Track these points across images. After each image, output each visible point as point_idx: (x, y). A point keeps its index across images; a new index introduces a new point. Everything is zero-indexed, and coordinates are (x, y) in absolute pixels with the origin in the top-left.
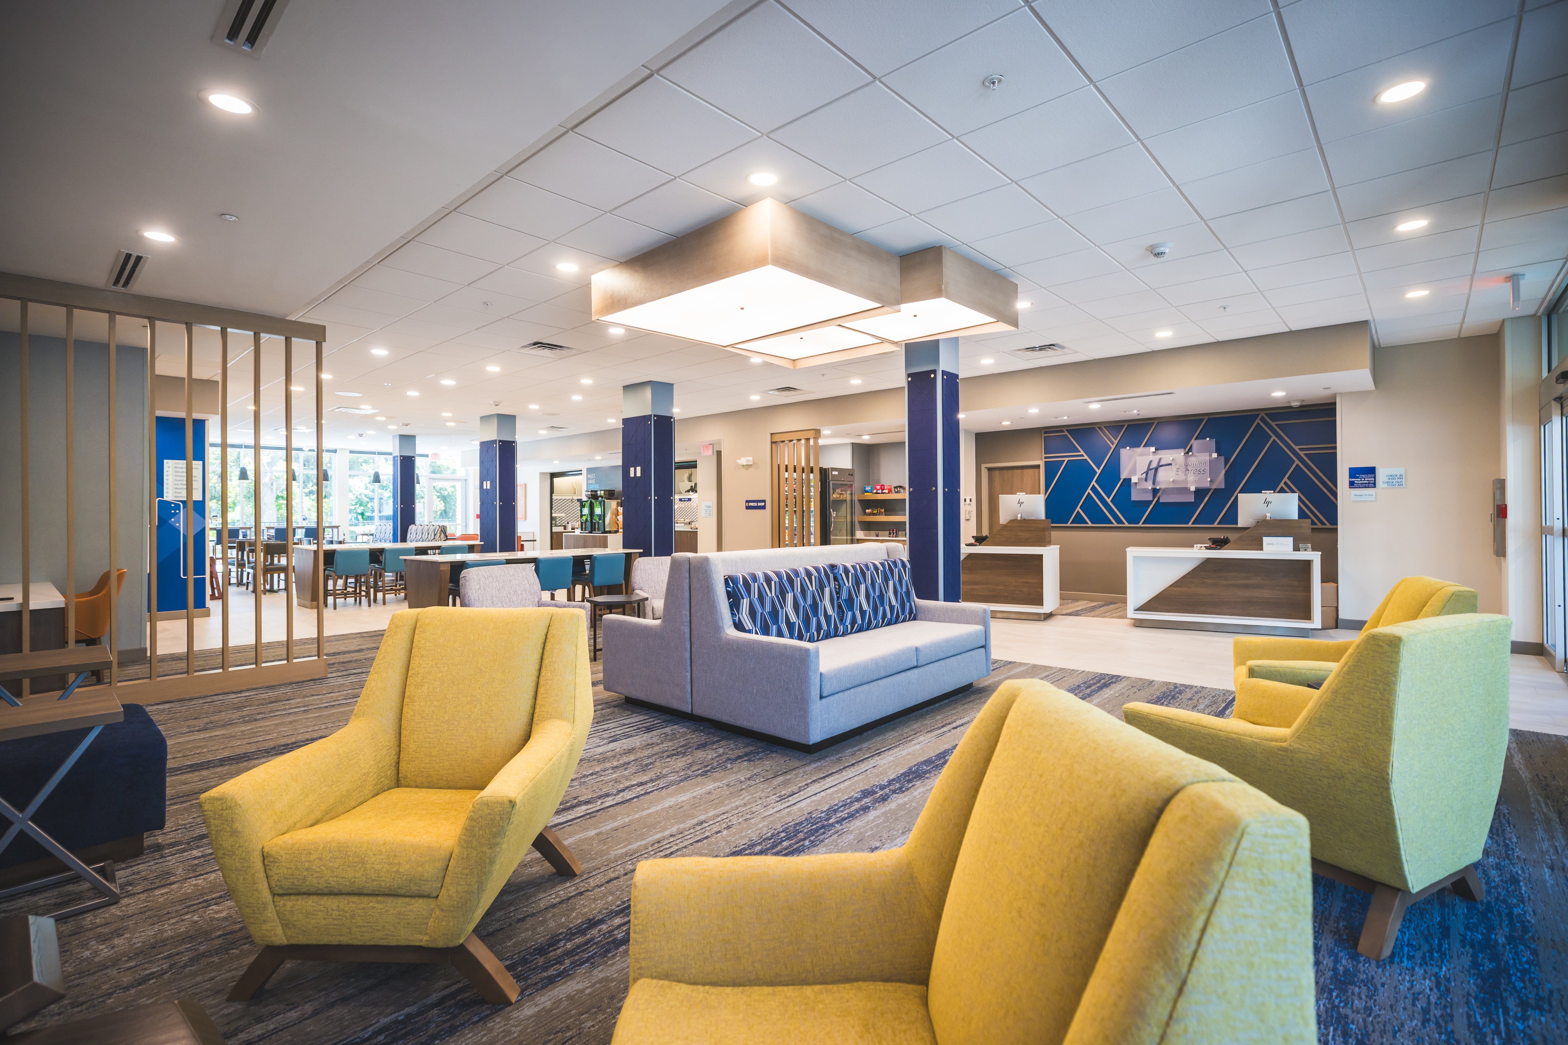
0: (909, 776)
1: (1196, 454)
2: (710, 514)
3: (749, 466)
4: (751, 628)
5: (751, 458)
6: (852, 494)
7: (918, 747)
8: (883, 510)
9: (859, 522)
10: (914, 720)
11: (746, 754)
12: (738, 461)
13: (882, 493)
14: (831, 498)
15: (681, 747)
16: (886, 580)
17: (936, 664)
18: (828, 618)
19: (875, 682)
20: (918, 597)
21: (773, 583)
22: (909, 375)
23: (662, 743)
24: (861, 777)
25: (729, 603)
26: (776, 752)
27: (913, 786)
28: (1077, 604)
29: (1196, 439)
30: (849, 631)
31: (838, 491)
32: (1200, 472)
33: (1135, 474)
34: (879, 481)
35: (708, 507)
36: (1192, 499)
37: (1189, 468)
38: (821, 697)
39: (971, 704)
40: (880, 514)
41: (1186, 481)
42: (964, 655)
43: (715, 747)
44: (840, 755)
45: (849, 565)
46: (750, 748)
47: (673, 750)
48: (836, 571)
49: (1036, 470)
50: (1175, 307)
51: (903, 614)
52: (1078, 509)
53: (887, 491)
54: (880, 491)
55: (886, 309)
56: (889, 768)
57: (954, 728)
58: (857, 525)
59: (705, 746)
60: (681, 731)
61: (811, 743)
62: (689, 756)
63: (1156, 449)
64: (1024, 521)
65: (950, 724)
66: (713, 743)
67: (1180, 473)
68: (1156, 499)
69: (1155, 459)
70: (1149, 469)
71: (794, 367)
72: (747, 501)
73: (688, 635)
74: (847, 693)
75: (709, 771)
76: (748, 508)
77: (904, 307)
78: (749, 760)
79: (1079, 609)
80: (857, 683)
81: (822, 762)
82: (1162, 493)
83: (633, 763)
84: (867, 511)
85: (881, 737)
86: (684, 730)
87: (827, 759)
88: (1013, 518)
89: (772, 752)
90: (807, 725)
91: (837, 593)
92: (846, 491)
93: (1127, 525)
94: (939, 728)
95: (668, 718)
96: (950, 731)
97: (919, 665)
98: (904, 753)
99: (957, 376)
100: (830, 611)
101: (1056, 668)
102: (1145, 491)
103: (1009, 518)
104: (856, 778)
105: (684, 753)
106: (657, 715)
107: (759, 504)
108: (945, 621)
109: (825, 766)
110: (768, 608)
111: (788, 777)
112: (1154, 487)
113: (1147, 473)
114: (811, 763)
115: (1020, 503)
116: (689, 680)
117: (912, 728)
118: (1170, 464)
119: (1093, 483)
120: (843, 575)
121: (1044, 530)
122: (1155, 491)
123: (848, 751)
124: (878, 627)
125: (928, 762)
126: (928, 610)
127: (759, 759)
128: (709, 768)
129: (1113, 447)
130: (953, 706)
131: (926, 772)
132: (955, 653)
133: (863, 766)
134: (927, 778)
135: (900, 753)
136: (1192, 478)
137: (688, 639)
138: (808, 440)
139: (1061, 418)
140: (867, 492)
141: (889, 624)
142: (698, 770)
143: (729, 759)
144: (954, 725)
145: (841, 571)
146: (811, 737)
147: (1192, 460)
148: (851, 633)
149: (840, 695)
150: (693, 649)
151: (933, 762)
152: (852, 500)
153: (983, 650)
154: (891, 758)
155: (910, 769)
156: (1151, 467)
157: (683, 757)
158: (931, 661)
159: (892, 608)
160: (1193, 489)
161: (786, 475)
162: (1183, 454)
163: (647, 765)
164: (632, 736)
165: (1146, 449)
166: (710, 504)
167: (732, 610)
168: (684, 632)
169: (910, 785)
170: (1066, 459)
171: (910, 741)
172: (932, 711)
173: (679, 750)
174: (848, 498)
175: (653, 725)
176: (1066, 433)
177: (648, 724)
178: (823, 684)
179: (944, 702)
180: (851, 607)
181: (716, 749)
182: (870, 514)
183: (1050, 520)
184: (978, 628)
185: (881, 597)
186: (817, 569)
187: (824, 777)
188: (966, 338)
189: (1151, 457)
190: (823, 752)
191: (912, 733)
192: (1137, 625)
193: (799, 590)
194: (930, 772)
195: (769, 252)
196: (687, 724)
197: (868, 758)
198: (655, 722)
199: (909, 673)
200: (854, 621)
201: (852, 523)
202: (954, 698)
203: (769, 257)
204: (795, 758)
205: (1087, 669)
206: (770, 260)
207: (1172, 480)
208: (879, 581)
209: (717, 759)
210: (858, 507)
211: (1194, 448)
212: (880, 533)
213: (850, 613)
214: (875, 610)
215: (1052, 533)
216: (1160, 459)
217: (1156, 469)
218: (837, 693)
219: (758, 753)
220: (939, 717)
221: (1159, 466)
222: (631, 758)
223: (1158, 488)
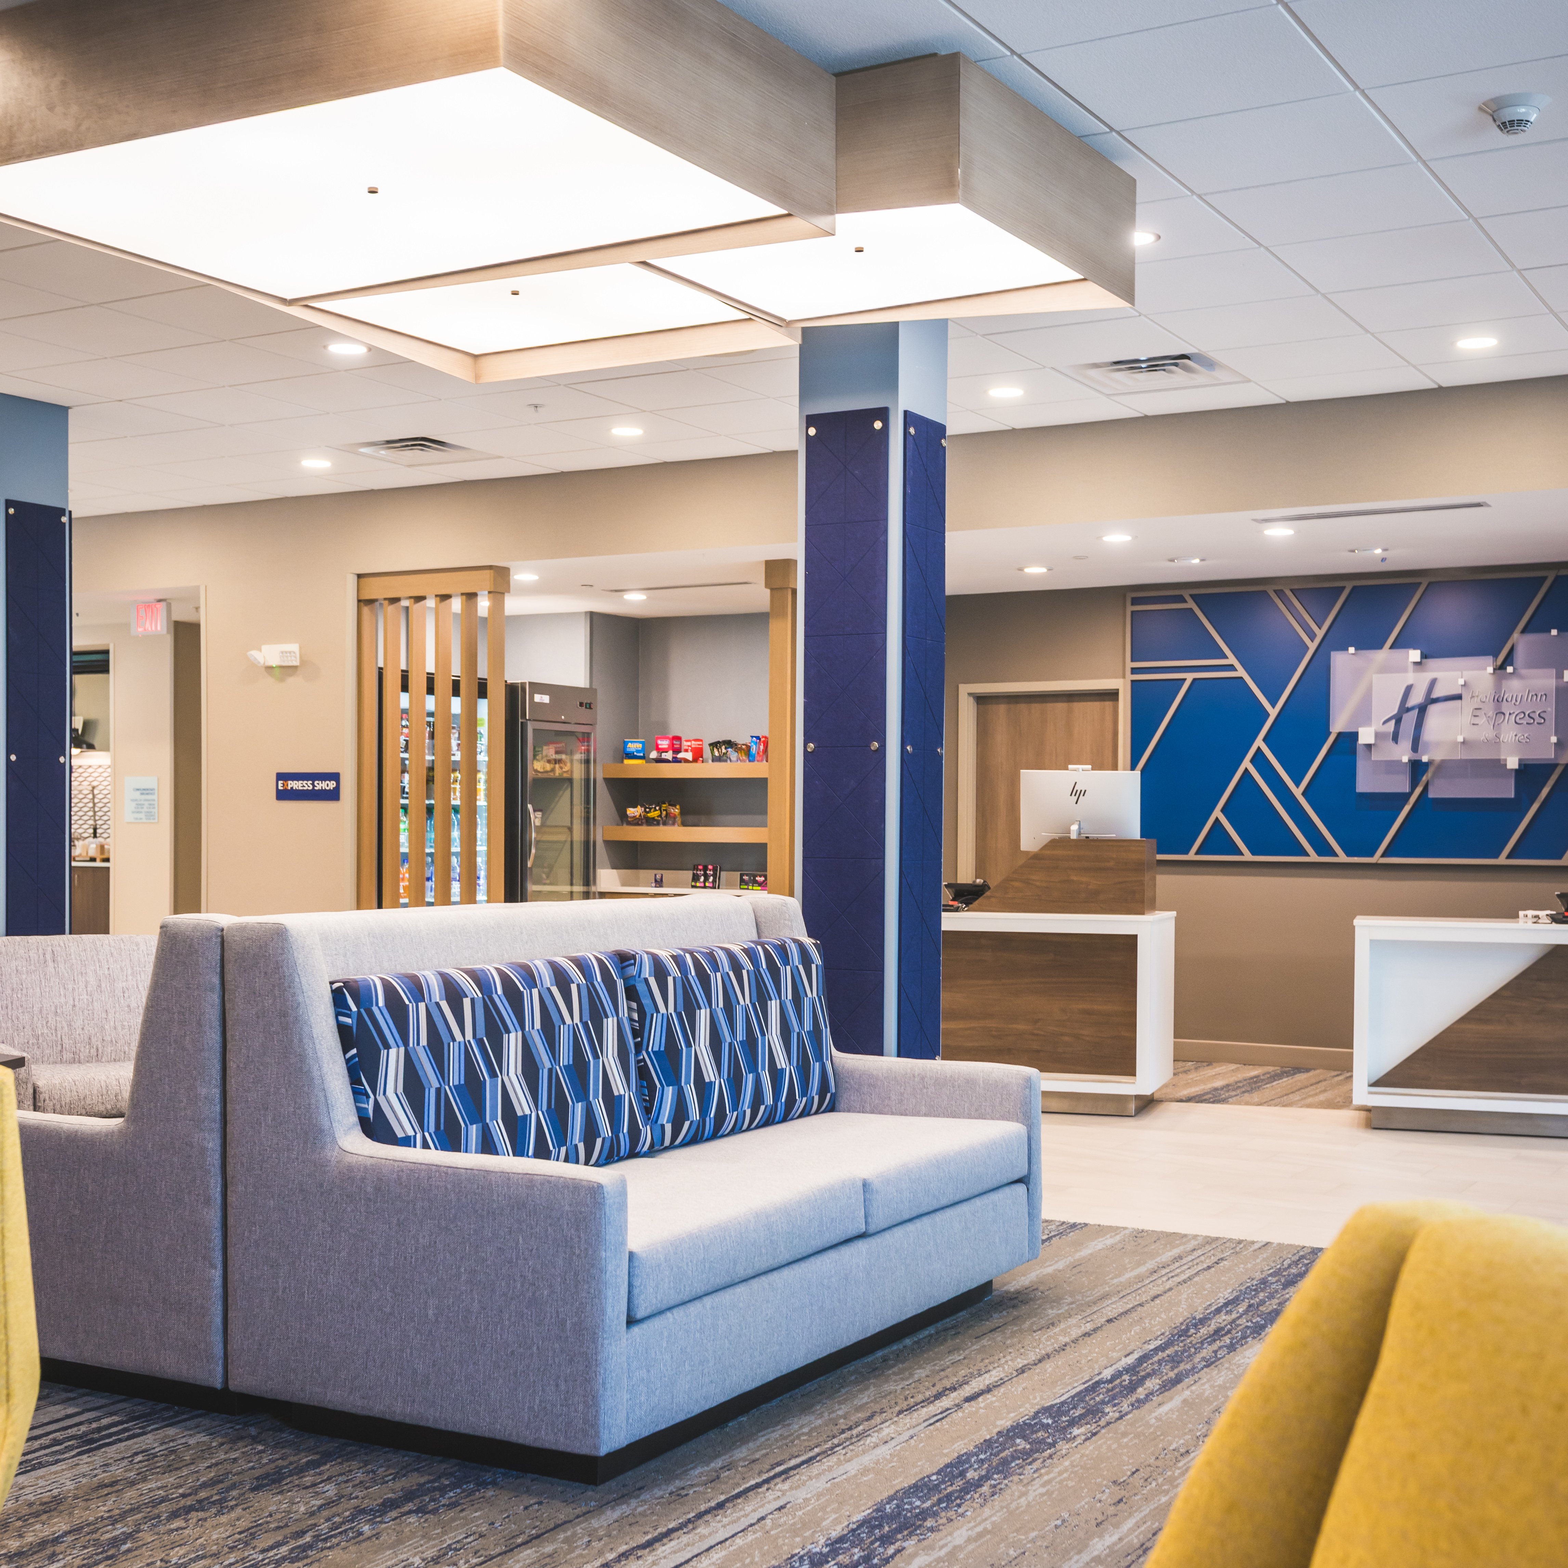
0: (880, 1526)
1: (1524, 672)
2: (149, 815)
3: (287, 671)
4: (411, 1133)
5: (294, 647)
6: (587, 762)
7: (884, 1451)
8: (676, 811)
9: (608, 843)
10: (856, 1382)
11: (409, 1496)
12: (254, 653)
13: (676, 760)
14: (530, 774)
15: (204, 1486)
16: (762, 998)
17: (910, 1227)
18: (612, 1102)
19: (763, 1278)
20: (839, 1049)
21: (467, 1002)
22: (811, 420)
23: (144, 1480)
24: (750, 1537)
25: (347, 1061)
26: (494, 1483)
27: (898, 1551)
28: (1210, 1072)
29: (1523, 631)
30: (667, 1142)
31: (549, 751)
32: (1531, 719)
33: (1367, 722)
34: (663, 726)
35: (145, 791)
36: (1507, 790)
37: (1506, 708)
38: (631, 1321)
39: (998, 1337)
40: (667, 820)
41: (1496, 742)
42: (978, 1202)
43: (308, 1480)
44: (678, 1483)
45: (664, 954)
46: (413, 1480)
47: (184, 1496)
48: (633, 971)
49: (1108, 704)
50: (1519, 271)
51: (804, 1093)
52: (1217, 813)
53: (689, 756)
54: (669, 755)
55: (797, 223)
56: (823, 1509)
57: (968, 1399)
58: (601, 852)
59: (279, 1481)
60: (192, 1441)
61: (603, 1451)
62: (239, 1511)
63: (1424, 656)
64: (1086, 842)
65: (953, 1389)
66: (301, 1471)
67: (1482, 720)
68: (1418, 790)
69: (1420, 682)
70: (1404, 709)
71: (477, 377)
72: (281, 776)
73: (215, 1159)
74: (694, 1308)
75: (310, 1546)
76: (283, 795)
77: (844, 221)
78: (421, 1510)
79: (1218, 1083)
80: (719, 1281)
81: (633, 1503)
82: (1435, 774)
83: (69, 1538)
84: (632, 812)
85: (776, 1433)
86: (202, 1438)
87: (645, 1496)
88: (1056, 836)
89: (484, 1485)
90: (592, 1401)
91: (636, 1033)
92: (571, 753)
93: (1342, 858)
94: (928, 1401)
95: (140, 1409)
96: (959, 1406)
97: (872, 1228)
98: (852, 1467)
99: (940, 430)
100: (619, 1086)
101: (1195, 1237)
102: (1392, 766)
103: (1047, 835)
104: (739, 1541)
105: (220, 1502)
106: (102, 1402)
107: (320, 785)
108: (916, 1113)
109: (643, 1514)
110: (456, 1075)
111: (549, 1549)
112: (1415, 757)
113: (1398, 719)
114: (601, 1507)
115: (1077, 794)
116: (218, 1291)
117: (857, 1402)
118: (1459, 697)
119: (1259, 742)
120: (652, 981)
121: (1140, 867)
122: (1417, 768)
123: (699, 1472)
124: (741, 1131)
125: (921, 1488)
126: (871, 1081)
127: (452, 1505)
128: (308, 1538)
129: (1312, 646)
130: (950, 1343)
131: (924, 1514)
132: (957, 1199)
133: (748, 1509)
134: (932, 1530)
135: (841, 1470)
136: (1512, 734)
137: (216, 1170)
138: (471, 596)
139: (1184, 563)
140: (631, 756)
141: (769, 1121)
142: (278, 1545)
143: (360, 1511)
144: (967, 1391)
145: (647, 972)
146: (605, 1435)
147: (1514, 687)
148: (672, 1147)
149: (678, 1313)
150: (232, 1199)
151: (936, 1488)
152: (587, 780)
153: (1021, 1189)
154: (820, 1484)
155: (880, 1508)
156: (1411, 703)
157: (220, 1513)
158: (899, 1219)
159: (776, 1075)
160: (1513, 763)
161: (404, 700)
162: (1490, 670)
163: (115, 1542)
164: (41, 1465)
165: (1398, 653)
166: (150, 782)
167: (354, 1080)
168: (203, 1150)
169: (891, 1550)
170: (1190, 677)
171: (861, 1436)
172: (899, 1357)
173: (203, 1494)
174: (578, 773)
175: (99, 1430)
176: (1191, 604)
177: (83, 1428)
178: (637, 1282)
179: (926, 1333)
180: (673, 1076)
181: (314, 1485)
182: (637, 822)
183: (1154, 841)
184: (1013, 1128)
185: (750, 1044)
186: (582, 965)
187: (649, 1544)
188: (968, 324)
189: (1410, 678)
190: (629, 1476)
191: (860, 1415)
192: (1375, 1123)
193: (538, 1025)
194: (935, 1515)
195: (501, 30)
196: (205, 1422)
197: (758, 1486)
198: (105, 1422)
199: (846, 1251)
200: (680, 1113)
201: (588, 846)
202: (948, 1322)
203: (501, 42)
204: (553, 1497)
205: (1276, 1239)
206: (502, 53)
207: (1460, 739)
208: (744, 1000)
209: (325, 1513)
210: (604, 798)
211: (1520, 655)
212: (668, 875)
213: (670, 1091)
214: (736, 1082)
215: (1159, 878)
216: (1433, 682)
217: (1422, 710)
218: (670, 1309)
219: (443, 1490)
220: (920, 1373)
221: (1430, 700)
222: (59, 1525)
223: (1425, 759)
